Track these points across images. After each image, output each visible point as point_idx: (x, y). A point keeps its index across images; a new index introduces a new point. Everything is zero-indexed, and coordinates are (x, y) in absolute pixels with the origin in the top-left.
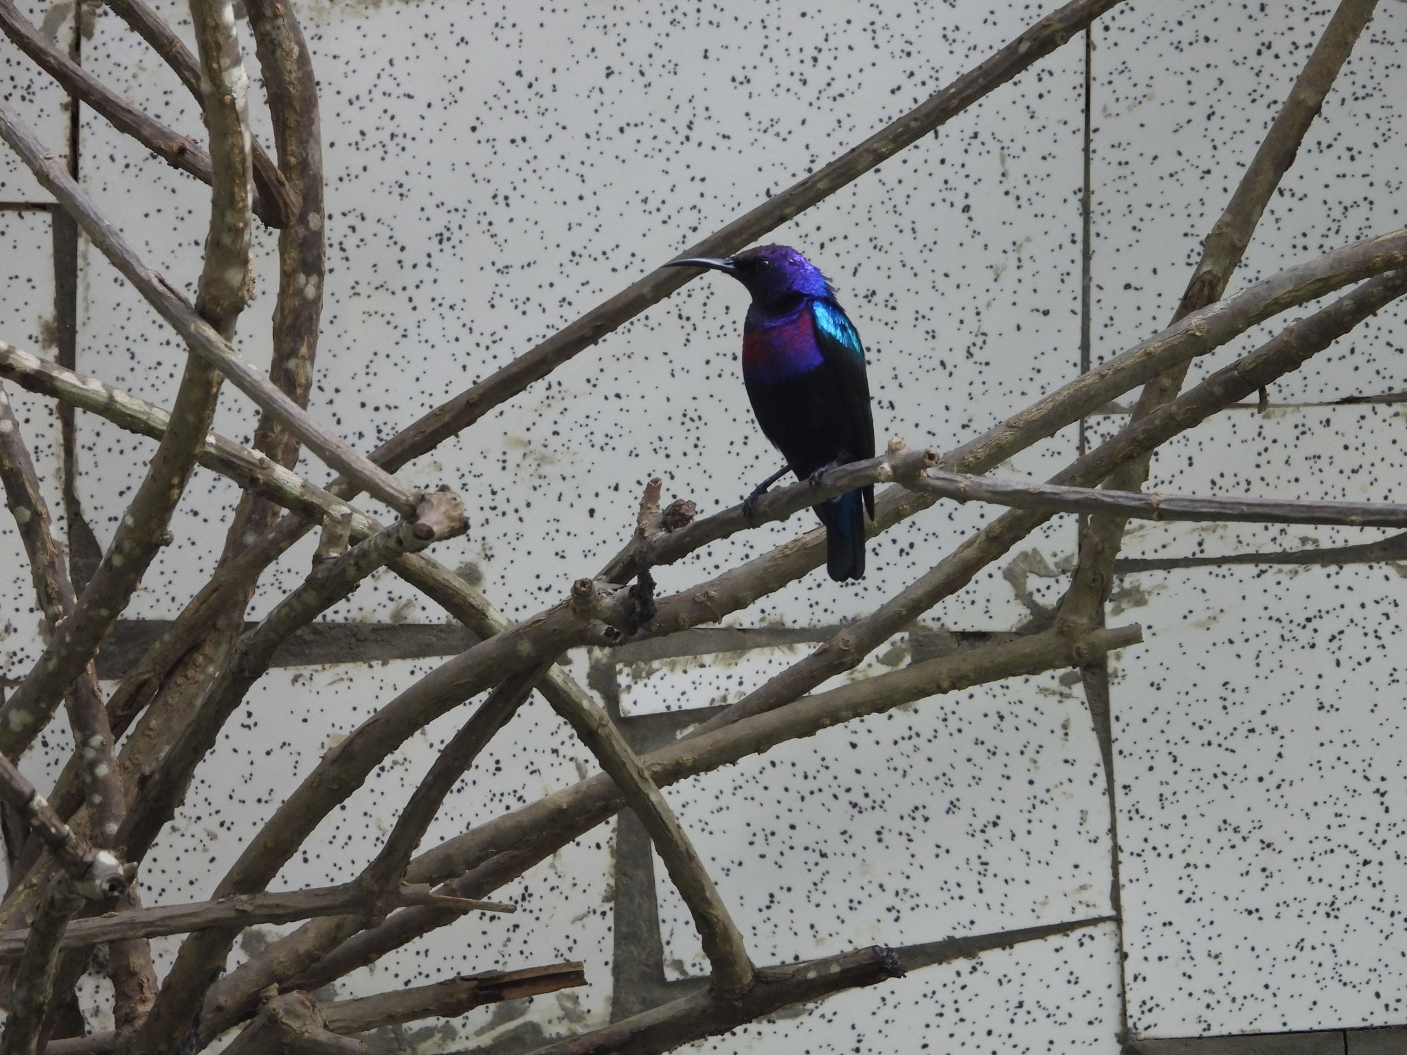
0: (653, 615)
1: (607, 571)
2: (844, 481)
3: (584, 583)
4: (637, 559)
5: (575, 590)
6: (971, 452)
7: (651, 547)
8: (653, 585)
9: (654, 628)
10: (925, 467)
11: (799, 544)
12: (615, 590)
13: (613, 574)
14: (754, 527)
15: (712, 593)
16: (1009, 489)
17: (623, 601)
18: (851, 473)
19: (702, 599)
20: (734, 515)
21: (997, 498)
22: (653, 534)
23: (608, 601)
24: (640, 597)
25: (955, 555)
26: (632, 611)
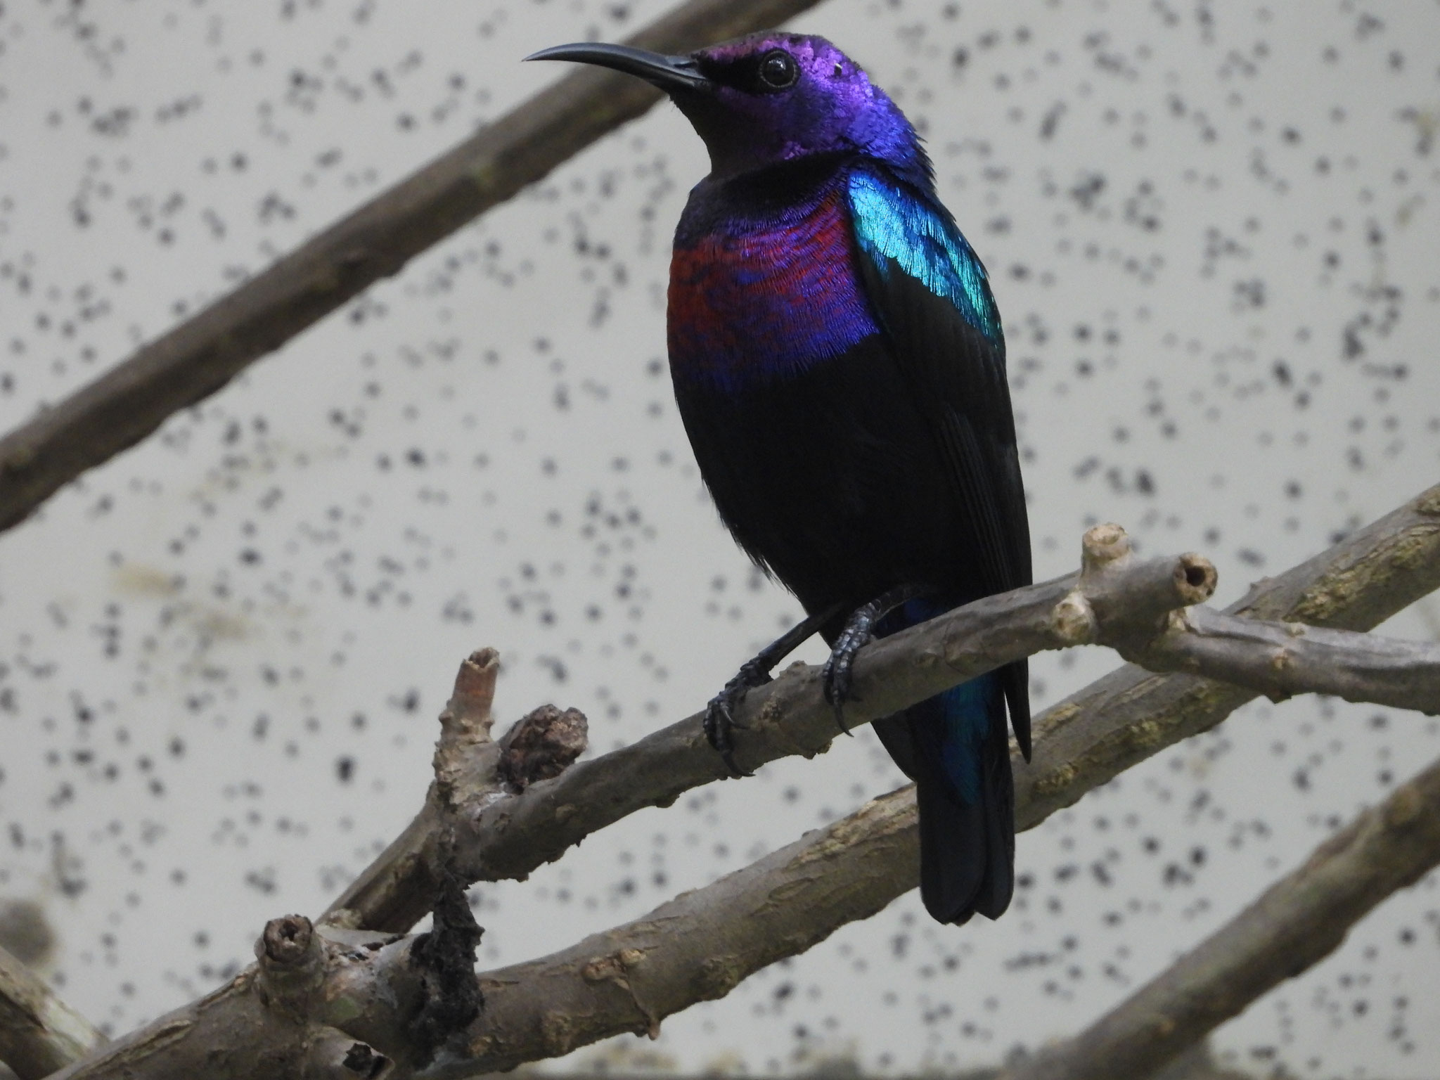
0: (475, 1014)
1: (353, 901)
2: (970, 646)
3: (289, 927)
4: (433, 864)
5: (267, 947)
6: (1323, 580)
7: (470, 832)
8: (473, 934)
9: (478, 1049)
10: (1180, 602)
11: (864, 825)
12: (375, 947)
13: (370, 905)
14: (737, 774)
15: (633, 956)
16: (1402, 662)
17: (395, 977)
18: (988, 622)
19: (606, 970)
20: (683, 741)
21: (1371, 686)
22: (477, 798)
23: (354, 977)
24: (439, 965)
25: (1302, 874)
26: (419, 1001)
